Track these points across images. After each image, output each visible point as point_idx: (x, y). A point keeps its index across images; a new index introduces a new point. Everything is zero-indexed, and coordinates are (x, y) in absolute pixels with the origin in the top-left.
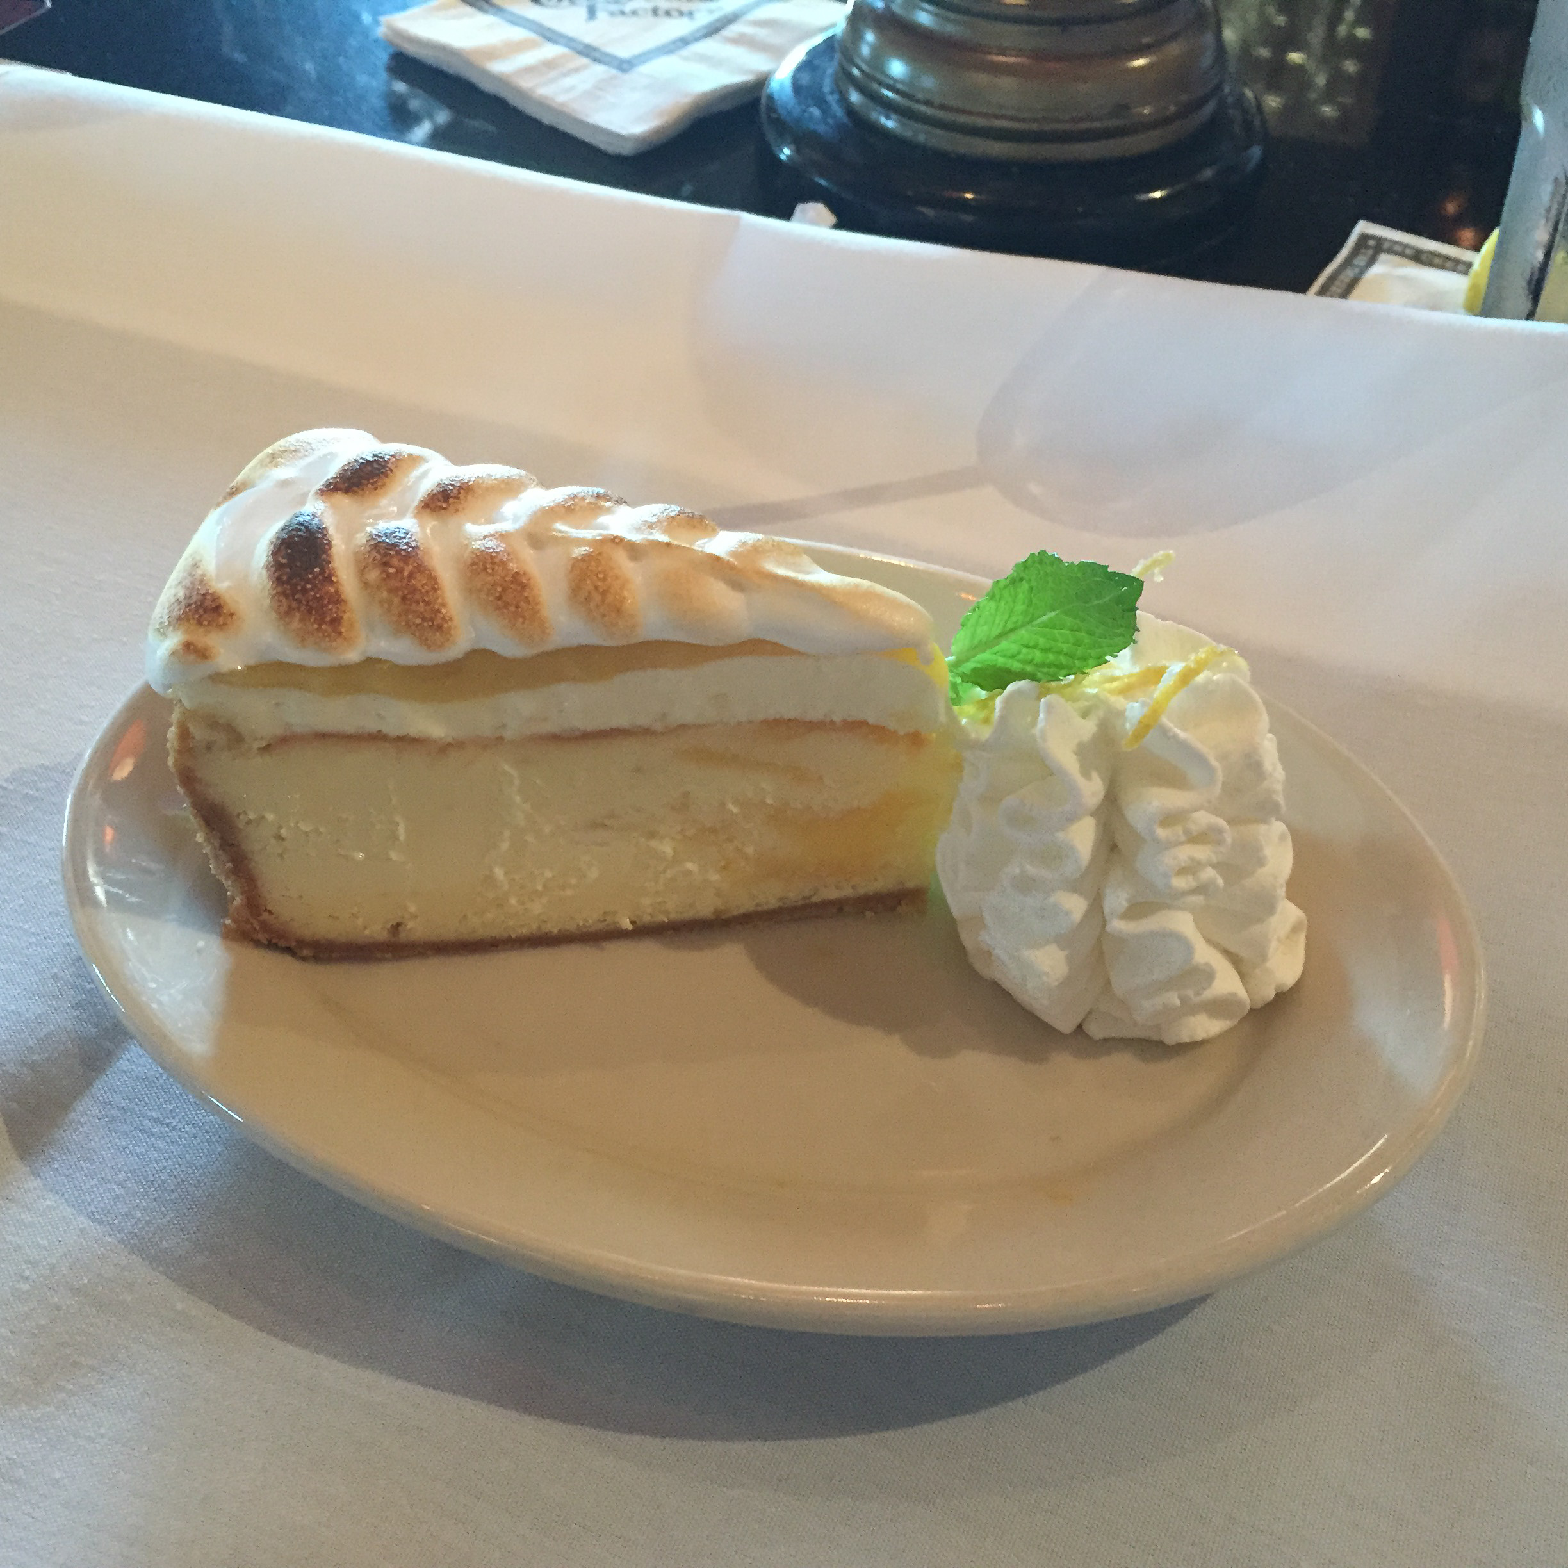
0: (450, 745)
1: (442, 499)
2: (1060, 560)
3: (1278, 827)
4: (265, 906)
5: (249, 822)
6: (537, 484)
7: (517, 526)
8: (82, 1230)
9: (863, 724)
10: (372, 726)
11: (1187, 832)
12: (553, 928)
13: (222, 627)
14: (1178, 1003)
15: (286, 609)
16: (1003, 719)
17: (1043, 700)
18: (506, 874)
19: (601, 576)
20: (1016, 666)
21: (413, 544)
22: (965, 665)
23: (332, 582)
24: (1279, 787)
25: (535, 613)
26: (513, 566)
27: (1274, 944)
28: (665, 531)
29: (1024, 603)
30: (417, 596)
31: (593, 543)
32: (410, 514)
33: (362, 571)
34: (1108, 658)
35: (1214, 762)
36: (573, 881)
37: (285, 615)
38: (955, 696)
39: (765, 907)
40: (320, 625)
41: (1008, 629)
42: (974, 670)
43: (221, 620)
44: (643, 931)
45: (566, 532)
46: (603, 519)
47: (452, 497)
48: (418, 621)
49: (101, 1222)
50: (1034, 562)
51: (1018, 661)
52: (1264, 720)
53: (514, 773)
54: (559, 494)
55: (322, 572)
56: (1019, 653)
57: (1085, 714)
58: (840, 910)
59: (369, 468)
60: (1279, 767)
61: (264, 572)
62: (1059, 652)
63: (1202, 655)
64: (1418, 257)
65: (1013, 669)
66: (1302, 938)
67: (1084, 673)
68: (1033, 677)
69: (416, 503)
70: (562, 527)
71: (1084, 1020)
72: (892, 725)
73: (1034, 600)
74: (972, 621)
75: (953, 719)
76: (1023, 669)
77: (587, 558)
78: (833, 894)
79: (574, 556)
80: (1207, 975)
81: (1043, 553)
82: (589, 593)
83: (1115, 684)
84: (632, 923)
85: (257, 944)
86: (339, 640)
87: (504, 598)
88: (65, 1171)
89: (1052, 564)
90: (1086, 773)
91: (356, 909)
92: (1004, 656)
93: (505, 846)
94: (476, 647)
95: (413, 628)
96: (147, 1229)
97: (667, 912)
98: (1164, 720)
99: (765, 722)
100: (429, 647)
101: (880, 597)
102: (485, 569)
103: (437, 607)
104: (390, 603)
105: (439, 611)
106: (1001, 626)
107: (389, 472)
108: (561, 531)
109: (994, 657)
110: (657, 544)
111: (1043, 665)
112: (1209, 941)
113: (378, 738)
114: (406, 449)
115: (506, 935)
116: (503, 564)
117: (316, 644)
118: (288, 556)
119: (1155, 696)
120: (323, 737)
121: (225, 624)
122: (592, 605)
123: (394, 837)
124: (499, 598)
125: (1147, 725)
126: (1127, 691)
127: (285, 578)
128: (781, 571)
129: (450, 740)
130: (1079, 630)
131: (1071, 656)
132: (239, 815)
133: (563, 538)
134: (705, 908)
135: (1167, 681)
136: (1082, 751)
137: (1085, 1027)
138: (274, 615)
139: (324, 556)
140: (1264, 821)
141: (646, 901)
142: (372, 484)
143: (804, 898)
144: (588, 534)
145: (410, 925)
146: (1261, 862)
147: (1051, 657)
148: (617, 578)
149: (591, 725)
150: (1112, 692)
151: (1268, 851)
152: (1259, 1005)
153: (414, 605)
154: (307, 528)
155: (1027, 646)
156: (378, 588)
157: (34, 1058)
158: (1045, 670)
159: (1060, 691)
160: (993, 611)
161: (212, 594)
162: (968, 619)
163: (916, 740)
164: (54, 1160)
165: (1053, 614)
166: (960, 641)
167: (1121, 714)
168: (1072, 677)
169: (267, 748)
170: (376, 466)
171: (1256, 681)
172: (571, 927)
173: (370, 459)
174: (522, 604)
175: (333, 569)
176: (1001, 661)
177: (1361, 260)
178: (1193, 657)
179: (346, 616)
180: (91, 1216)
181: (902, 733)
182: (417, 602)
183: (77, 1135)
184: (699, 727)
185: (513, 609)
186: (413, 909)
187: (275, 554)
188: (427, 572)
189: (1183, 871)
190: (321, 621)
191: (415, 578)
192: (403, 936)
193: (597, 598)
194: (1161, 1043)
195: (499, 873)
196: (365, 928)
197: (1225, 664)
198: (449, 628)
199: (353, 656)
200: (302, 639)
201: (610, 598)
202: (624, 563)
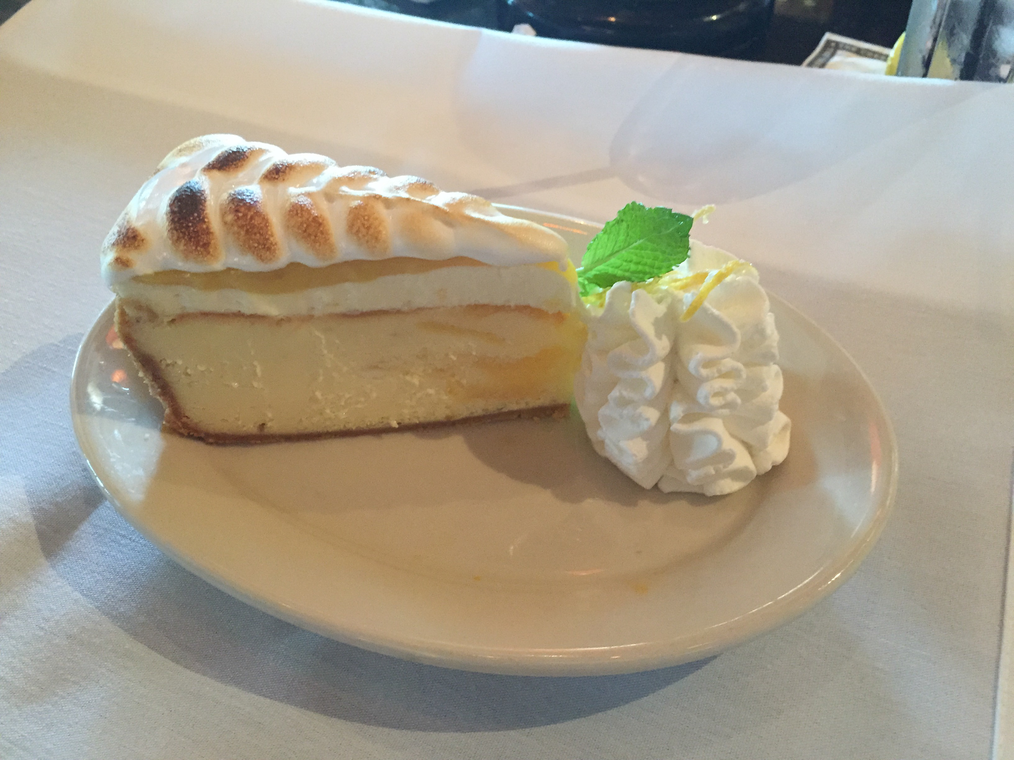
0: (282, 320)
1: (275, 173)
2: (643, 207)
3: (774, 368)
4: (184, 414)
5: (168, 365)
6: (335, 165)
7: (319, 189)
8: (75, 600)
9: (527, 307)
10: (234, 308)
11: (719, 371)
12: (352, 426)
13: (137, 248)
14: (713, 472)
15: (176, 239)
16: (610, 304)
17: (633, 292)
18: (322, 395)
19: (366, 218)
20: (619, 273)
21: (255, 200)
22: (589, 272)
23: (205, 222)
24: (775, 344)
25: (326, 239)
26: (315, 213)
27: (771, 438)
28: (408, 192)
29: (624, 235)
30: (255, 230)
31: (363, 198)
32: (256, 181)
33: (223, 215)
34: (674, 267)
35: (736, 329)
36: (362, 399)
37: (176, 241)
38: (583, 291)
39: (476, 415)
40: (196, 247)
41: (615, 251)
42: (595, 276)
43: (136, 244)
44: (404, 428)
45: (347, 192)
46: (371, 185)
47: (282, 172)
48: (256, 245)
49: (86, 596)
50: (629, 210)
51: (621, 270)
52: (767, 304)
53: (323, 337)
54: (346, 171)
55: (199, 216)
56: (621, 265)
57: (660, 301)
58: (519, 416)
59: (234, 155)
60: (776, 333)
61: (165, 217)
62: (645, 264)
63: (730, 264)
64: (859, 52)
65: (617, 275)
66: (788, 434)
67: (659, 277)
68: (629, 279)
69: (260, 176)
70: (345, 189)
71: (659, 481)
72: (544, 307)
73: (630, 233)
74: (594, 246)
75: (581, 305)
76: (624, 275)
77: (358, 208)
78: (514, 407)
79: (351, 206)
80: (730, 456)
81: (634, 203)
82: (359, 228)
83: (678, 283)
84: (399, 424)
85: (182, 435)
86: (209, 256)
87: (308, 231)
88: (70, 565)
89: (639, 210)
90: (659, 335)
91: (237, 416)
92: (612, 267)
93: (321, 378)
94: (292, 261)
95: (253, 249)
96: (112, 600)
97: (418, 418)
98: (707, 304)
99: (469, 306)
100: (263, 260)
101: (535, 231)
102: (297, 214)
103: (267, 237)
104: (239, 233)
105: (268, 239)
106: (611, 249)
107: (246, 158)
108: (343, 191)
109: (606, 268)
110: (401, 199)
111: (634, 272)
112: (733, 436)
113: (239, 315)
114: (257, 145)
115: (325, 430)
116: (308, 211)
117: (194, 258)
118: (179, 207)
119: (700, 289)
120: (205, 315)
121: (139, 246)
122: (360, 235)
123: (255, 374)
124: (305, 231)
125: (696, 306)
126: (685, 288)
127: (176, 219)
128: (475, 215)
129: (280, 317)
130: (656, 250)
131: (652, 267)
132: (161, 361)
133: (346, 195)
134: (440, 414)
135: (709, 280)
136: (657, 323)
137: (659, 485)
138: (170, 242)
139: (201, 207)
140: (766, 365)
141: (406, 411)
142: (235, 165)
143: (498, 409)
144: (360, 193)
145: (269, 424)
146: (764, 389)
147: (640, 268)
148: (377, 219)
149: (367, 308)
150: (676, 288)
151: (768, 383)
152: (762, 472)
153: (253, 235)
154: (191, 190)
155: (626, 261)
156: (232, 225)
157: (58, 500)
158: (636, 275)
159: (644, 287)
160: (606, 240)
161: (133, 229)
162: (591, 245)
163: (559, 317)
164: (65, 559)
165: (641, 241)
166: (587, 259)
167: (680, 301)
168: (652, 280)
169: (173, 321)
170: (238, 154)
171: (762, 282)
172: (363, 426)
173: (235, 150)
174: (319, 234)
175: (206, 214)
176: (611, 271)
177: (827, 54)
178: (724, 266)
179: (213, 242)
180: (82, 592)
181: (550, 313)
182: (255, 234)
183: (79, 544)
184: (431, 309)
185: (313, 237)
186: (270, 415)
187: (171, 206)
188: (263, 216)
189: (717, 394)
190: (197, 244)
191: (254, 219)
192: (266, 431)
193: (363, 230)
194: (703, 495)
195: (318, 394)
196: (244, 426)
197: (744, 271)
198: (275, 250)
199: (218, 266)
200: (186, 256)
201: (372, 231)
202: (381, 210)
